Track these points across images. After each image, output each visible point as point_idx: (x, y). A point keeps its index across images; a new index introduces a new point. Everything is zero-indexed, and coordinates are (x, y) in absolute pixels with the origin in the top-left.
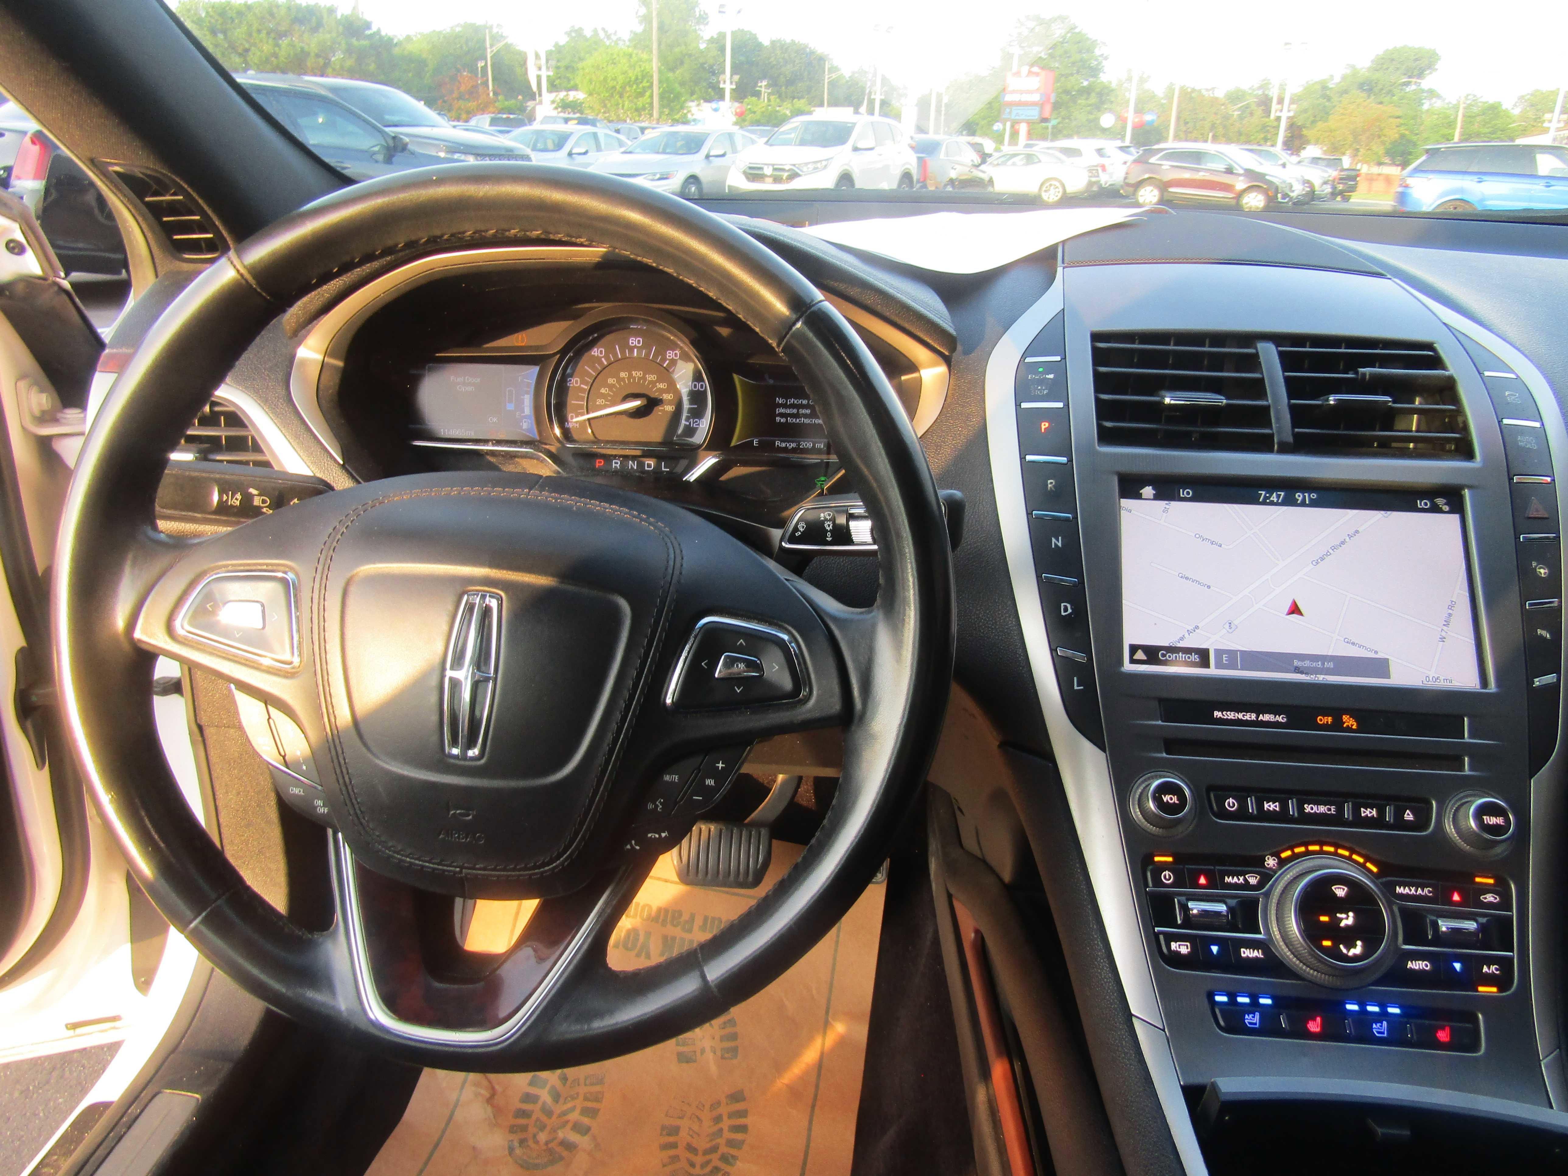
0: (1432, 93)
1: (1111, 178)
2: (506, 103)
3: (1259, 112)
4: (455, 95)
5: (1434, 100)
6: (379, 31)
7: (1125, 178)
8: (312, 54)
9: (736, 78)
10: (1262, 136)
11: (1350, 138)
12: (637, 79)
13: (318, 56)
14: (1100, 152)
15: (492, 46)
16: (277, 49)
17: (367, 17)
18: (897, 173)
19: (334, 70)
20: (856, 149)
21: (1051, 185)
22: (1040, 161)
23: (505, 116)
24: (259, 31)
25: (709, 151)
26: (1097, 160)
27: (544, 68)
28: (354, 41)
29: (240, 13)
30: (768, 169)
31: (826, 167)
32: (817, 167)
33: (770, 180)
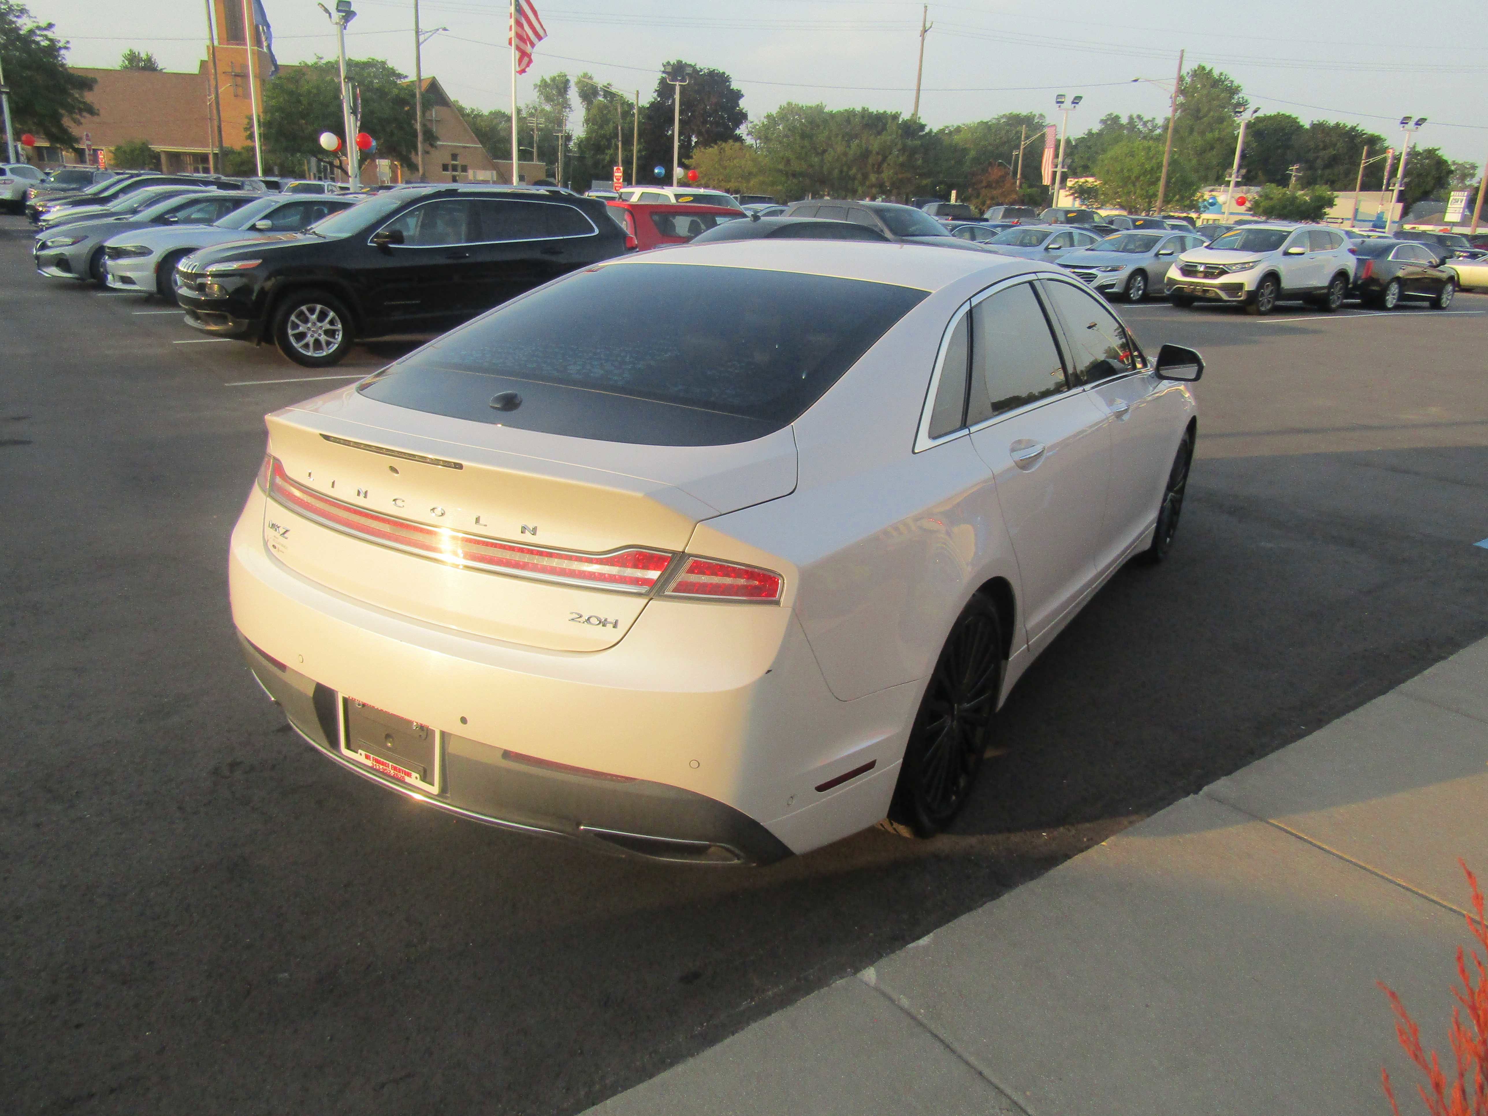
2: (1029, 190)
4: (984, 184)
6: (931, 131)
8: (874, 152)
9: (1243, 171)
12: (1152, 169)
13: (878, 153)
15: (1027, 138)
16: (848, 149)
17: (923, 121)
18: (1330, 272)
19: (889, 165)
20: (1286, 254)
23: (1017, 207)
24: (837, 135)
25: (1159, 251)
27: (1059, 166)
28: (909, 142)
29: (825, 121)
30: (1201, 266)
31: (1252, 267)
32: (1244, 267)
33: (1202, 275)
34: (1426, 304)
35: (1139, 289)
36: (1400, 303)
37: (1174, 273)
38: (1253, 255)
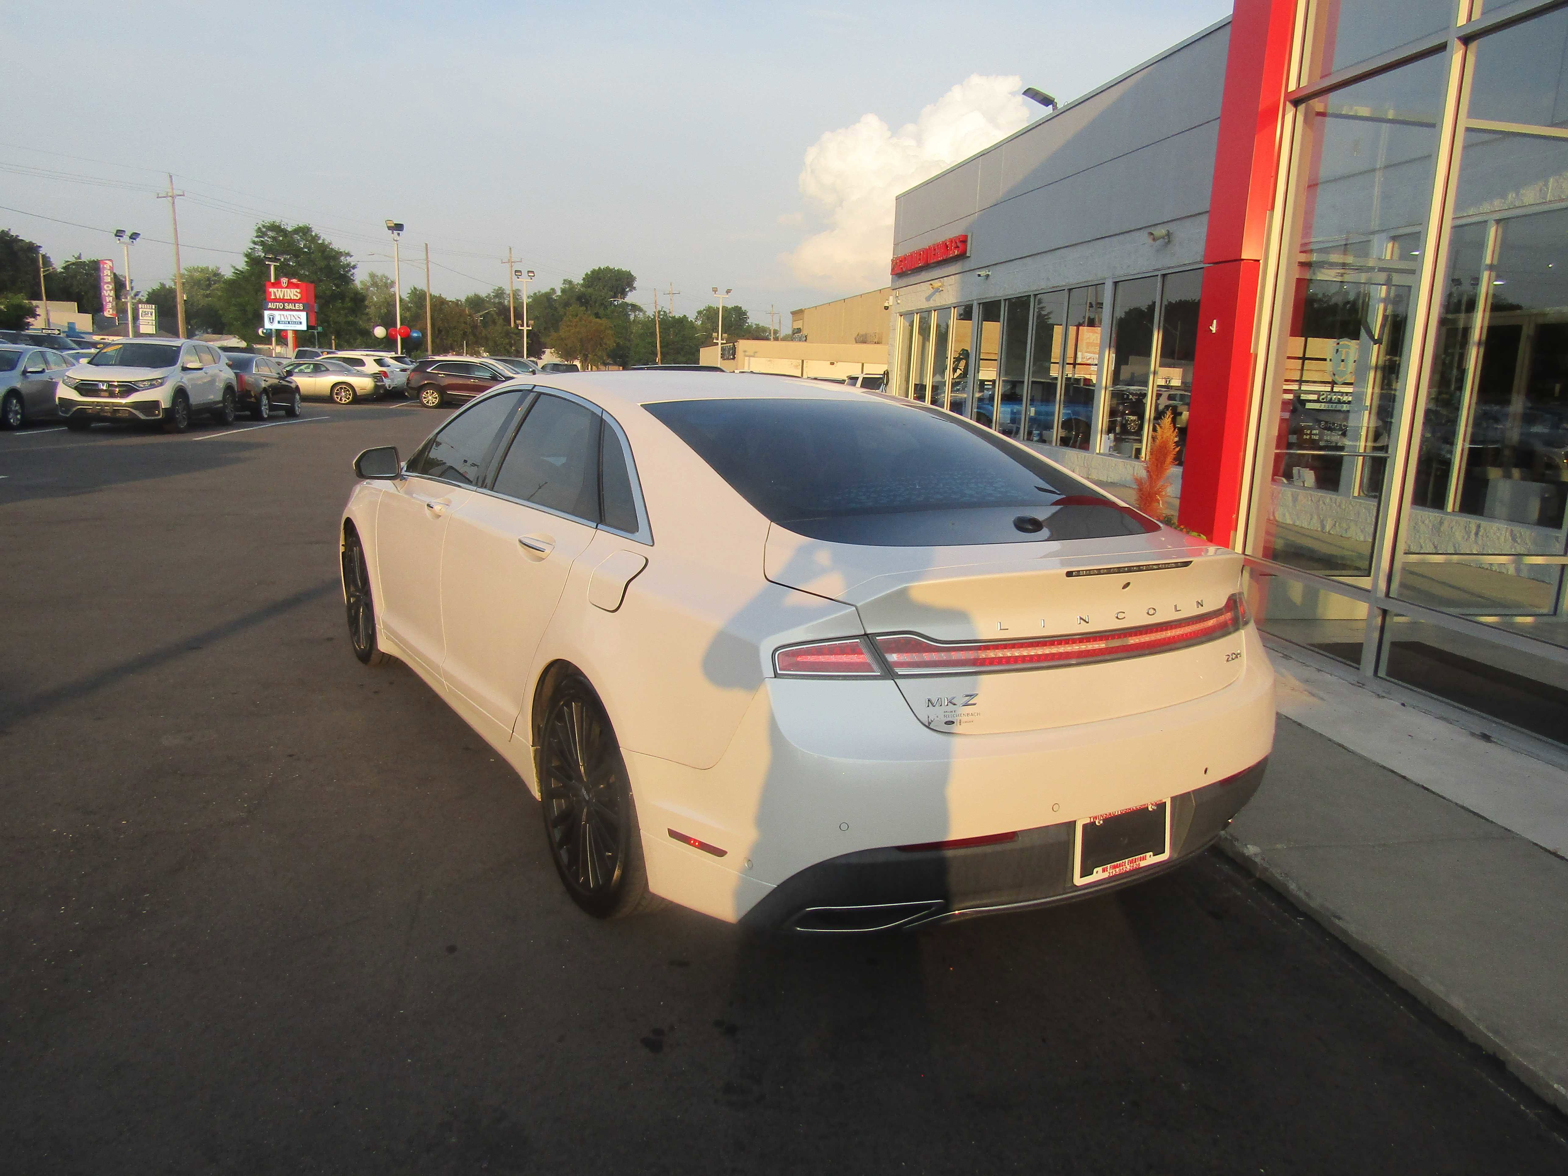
0: (635, 308)
1: (393, 382)
3: (500, 321)
5: (637, 313)
7: (408, 383)
10: (507, 341)
11: (578, 344)
14: (380, 362)
18: (221, 385)
20: (185, 369)
21: (341, 388)
22: (327, 370)
25: (25, 368)
26: (377, 369)
30: (103, 385)
31: (161, 384)
32: (153, 384)
33: (107, 394)
34: (283, 413)
35: (16, 413)
36: (271, 413)
37: (64, 392)
38: (156, 371)
